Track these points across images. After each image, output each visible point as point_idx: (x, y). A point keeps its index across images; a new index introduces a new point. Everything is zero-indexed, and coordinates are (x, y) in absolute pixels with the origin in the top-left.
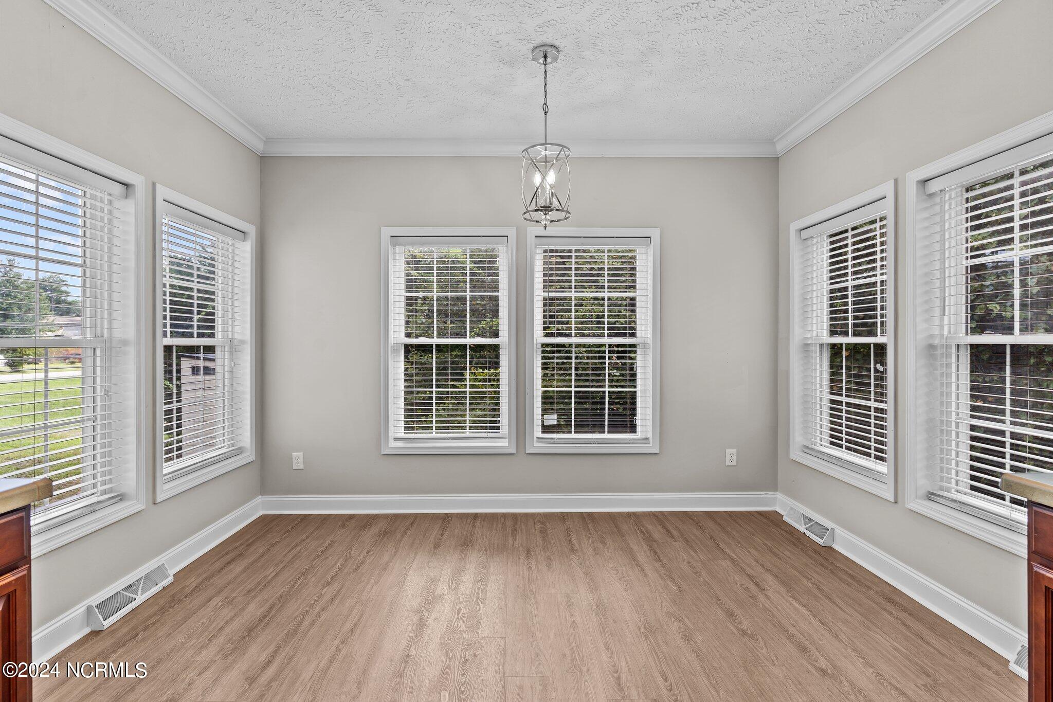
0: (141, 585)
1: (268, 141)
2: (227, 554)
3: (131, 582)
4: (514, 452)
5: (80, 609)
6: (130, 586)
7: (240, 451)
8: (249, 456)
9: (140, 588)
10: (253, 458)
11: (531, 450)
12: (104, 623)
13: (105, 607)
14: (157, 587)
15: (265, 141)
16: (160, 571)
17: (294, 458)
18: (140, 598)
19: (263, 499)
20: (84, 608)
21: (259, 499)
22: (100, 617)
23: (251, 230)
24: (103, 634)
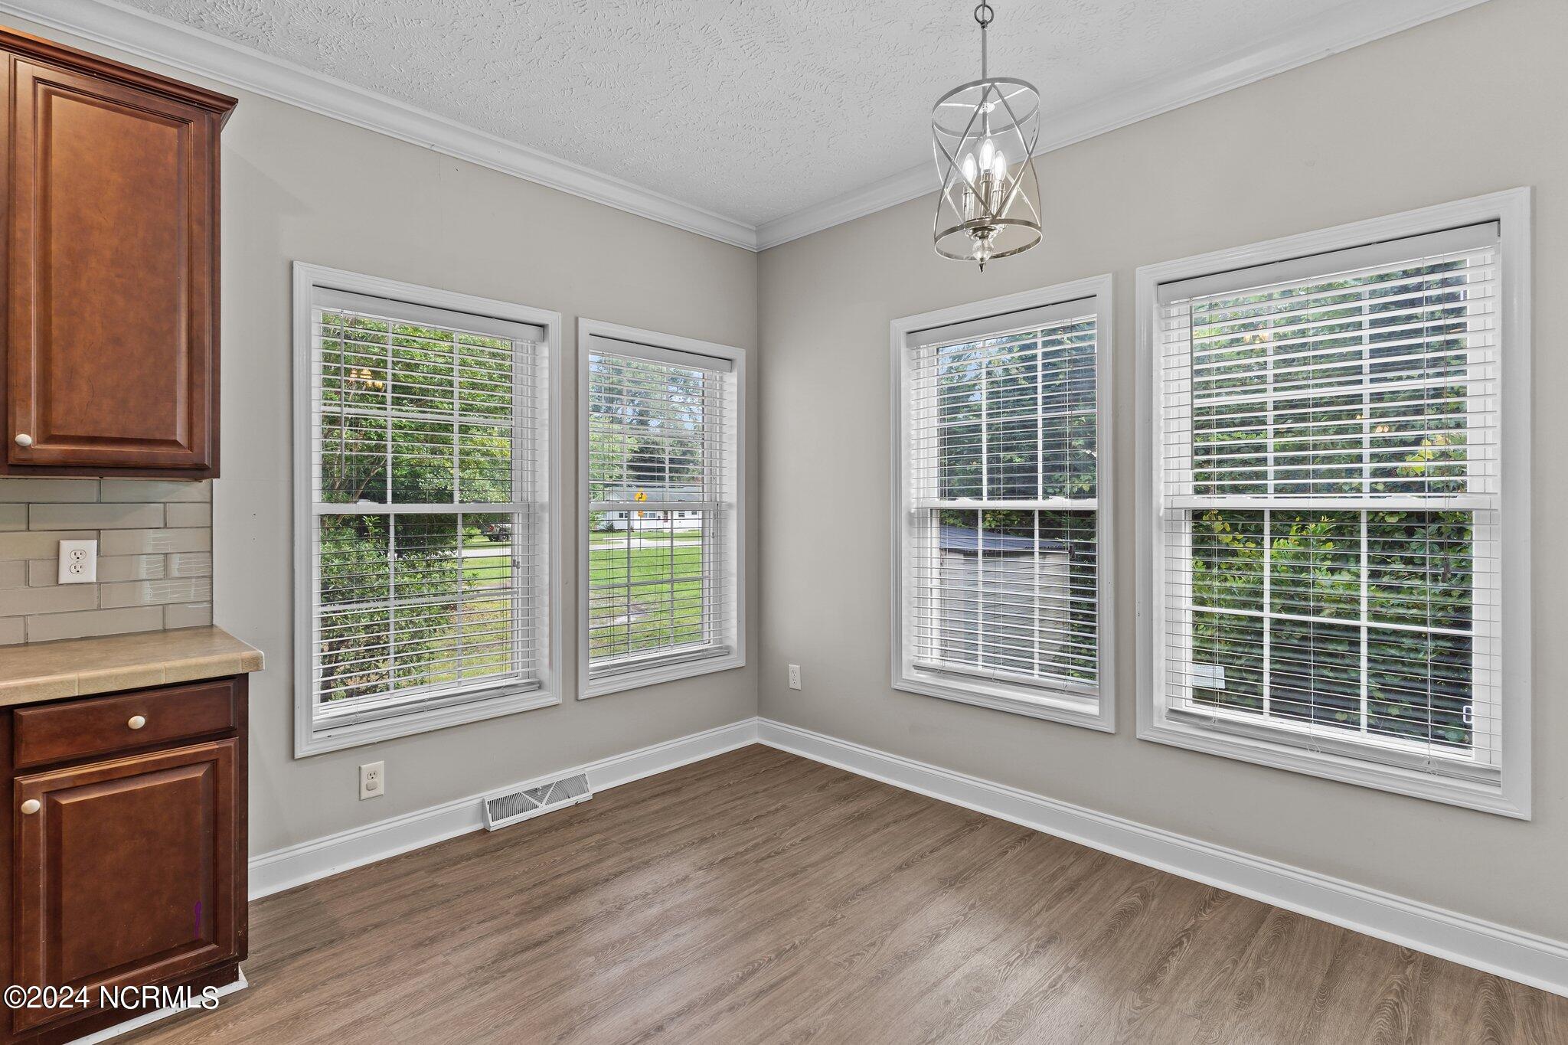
0: (549, 792)
1: (760, 228)
2: (670, 783)
3: (539, 786)
4: (1111, 729)
5: (472, 801)
6: (536, 790)
7: (726, 651)
8: (737, 660)
9: (547, 796)
10: (741, 663)
11: (1146, 733)
12: (492, 824)
13: (500, 806)
14: (568, 800)
15: (756, 231)
16: (579, 782)
17: (790, 670)
18: (543, 808)
19: (760, 722)
20: (479, 800)
21: (756, 721)
22: (490, 816)
23: (740, 355)
24: (489, 835)
